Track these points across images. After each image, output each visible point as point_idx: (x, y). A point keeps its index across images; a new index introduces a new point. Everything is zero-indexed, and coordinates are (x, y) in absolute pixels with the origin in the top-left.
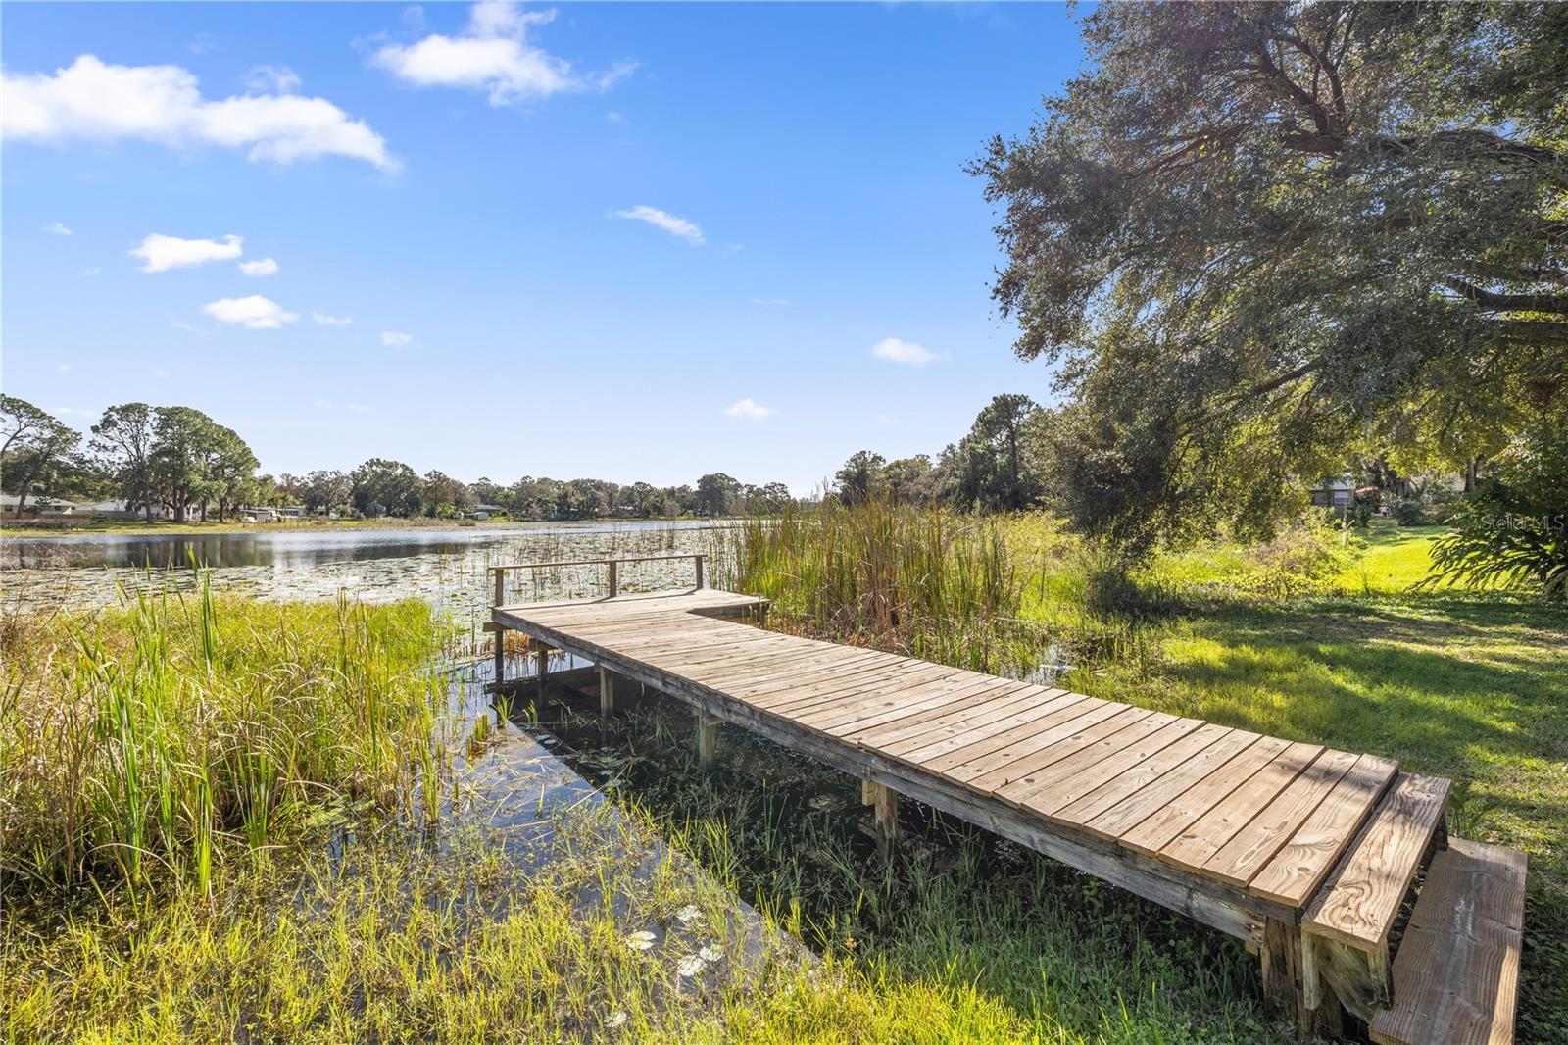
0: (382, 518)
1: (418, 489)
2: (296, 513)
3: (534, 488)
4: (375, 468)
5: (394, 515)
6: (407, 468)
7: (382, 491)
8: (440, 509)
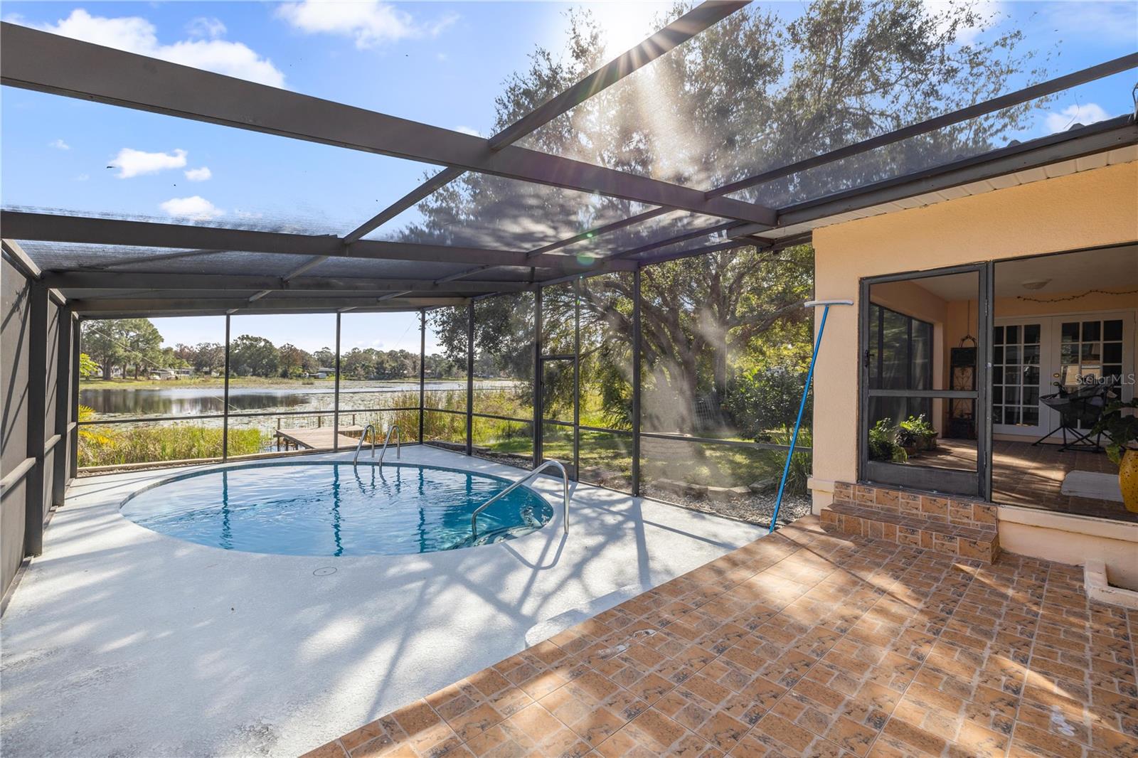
0: (249, 377)
1: (275, 357)
2: (188, 373)
3: (360, 356)
4: (245, 341)
5: (259, 375)
6: (268, 342)
7: (250, 358)
8: (291, 371)
